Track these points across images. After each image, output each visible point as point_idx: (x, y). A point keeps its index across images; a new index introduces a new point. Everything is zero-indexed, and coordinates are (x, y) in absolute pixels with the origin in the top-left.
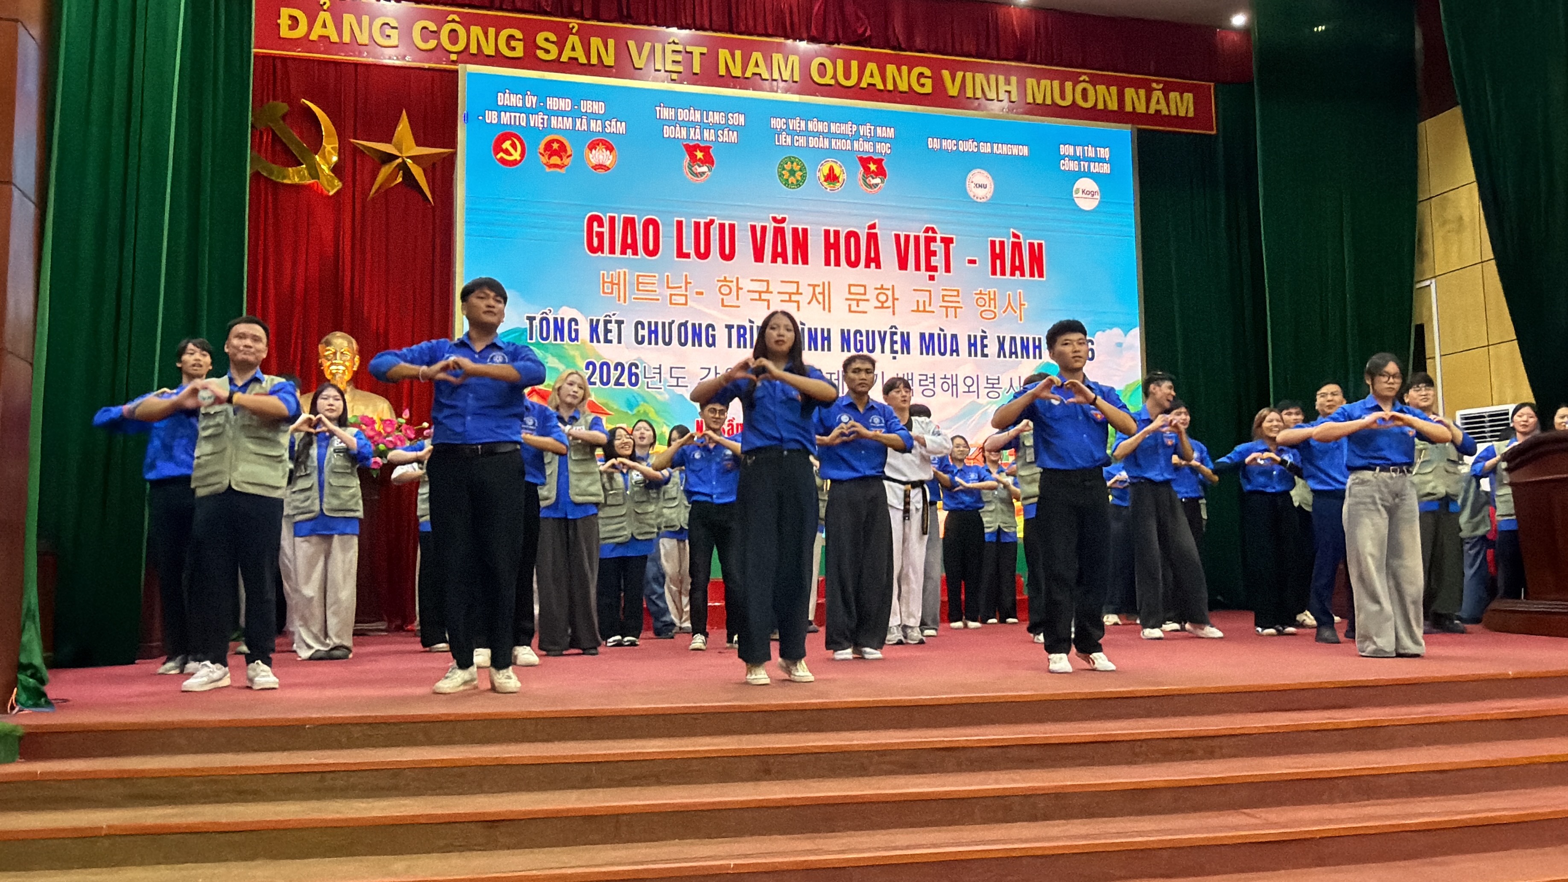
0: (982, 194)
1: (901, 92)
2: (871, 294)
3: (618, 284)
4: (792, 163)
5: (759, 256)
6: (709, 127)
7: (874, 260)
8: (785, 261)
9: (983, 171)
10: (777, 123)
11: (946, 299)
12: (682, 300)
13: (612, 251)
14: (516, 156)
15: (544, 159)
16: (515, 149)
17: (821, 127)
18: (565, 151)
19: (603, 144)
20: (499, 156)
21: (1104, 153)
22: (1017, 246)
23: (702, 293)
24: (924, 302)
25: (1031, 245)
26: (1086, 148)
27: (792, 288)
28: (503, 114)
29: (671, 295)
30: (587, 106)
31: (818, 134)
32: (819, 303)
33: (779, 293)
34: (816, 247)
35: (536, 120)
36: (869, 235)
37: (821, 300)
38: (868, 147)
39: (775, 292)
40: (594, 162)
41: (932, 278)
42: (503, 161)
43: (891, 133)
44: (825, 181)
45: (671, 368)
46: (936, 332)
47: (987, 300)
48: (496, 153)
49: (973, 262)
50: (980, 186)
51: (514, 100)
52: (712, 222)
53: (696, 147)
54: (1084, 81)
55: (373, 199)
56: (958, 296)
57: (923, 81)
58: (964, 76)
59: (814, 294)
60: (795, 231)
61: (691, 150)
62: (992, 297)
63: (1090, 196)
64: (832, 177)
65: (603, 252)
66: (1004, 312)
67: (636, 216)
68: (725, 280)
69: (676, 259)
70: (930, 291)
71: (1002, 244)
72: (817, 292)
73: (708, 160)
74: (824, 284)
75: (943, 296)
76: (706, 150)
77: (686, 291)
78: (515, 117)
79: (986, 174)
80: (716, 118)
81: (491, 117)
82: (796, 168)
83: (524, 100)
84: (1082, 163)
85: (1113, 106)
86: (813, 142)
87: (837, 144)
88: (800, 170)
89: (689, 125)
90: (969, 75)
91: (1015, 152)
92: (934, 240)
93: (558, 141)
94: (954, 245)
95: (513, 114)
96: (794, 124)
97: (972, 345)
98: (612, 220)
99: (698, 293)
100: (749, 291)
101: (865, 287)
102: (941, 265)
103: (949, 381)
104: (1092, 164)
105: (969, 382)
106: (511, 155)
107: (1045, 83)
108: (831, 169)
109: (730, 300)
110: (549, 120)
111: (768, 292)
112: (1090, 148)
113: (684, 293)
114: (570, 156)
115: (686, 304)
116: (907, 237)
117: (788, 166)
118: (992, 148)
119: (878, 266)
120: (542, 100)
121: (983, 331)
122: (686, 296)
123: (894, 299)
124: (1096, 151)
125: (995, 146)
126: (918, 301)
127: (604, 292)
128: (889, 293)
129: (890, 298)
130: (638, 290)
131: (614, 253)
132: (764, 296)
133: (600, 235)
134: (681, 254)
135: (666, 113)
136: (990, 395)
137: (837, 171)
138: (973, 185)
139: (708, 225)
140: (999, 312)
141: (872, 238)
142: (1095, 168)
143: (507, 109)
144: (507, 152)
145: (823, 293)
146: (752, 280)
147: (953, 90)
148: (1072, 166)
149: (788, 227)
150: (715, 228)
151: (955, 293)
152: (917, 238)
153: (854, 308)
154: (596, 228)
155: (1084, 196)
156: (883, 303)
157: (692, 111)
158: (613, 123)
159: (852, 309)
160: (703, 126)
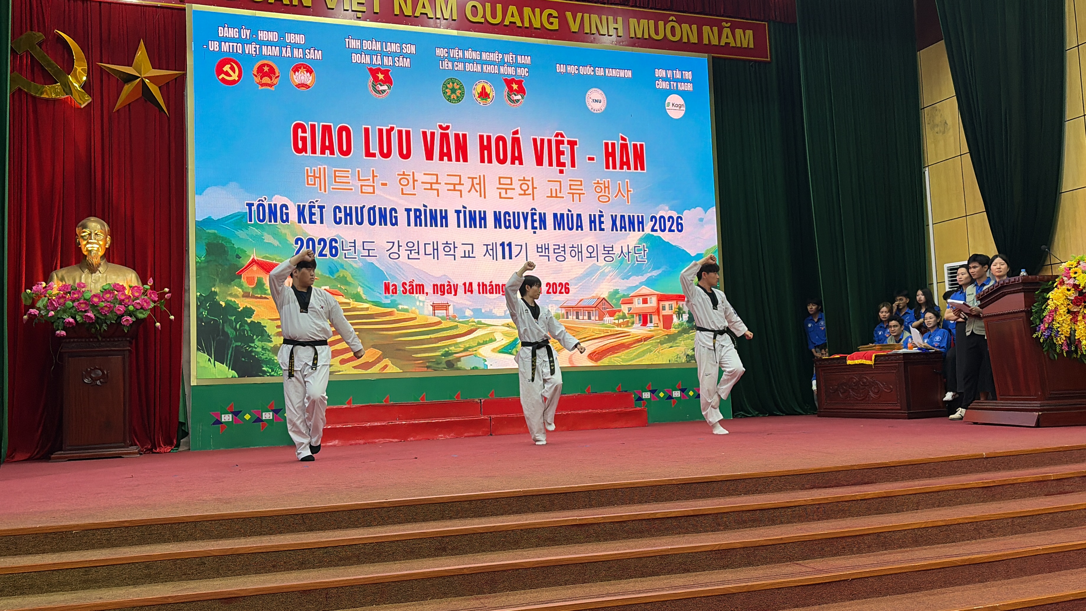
0: (598, 107)
1: (535, 28)
2: (516, 185)
3: (320, 177)
4: (453, 83)
5: (429, 156)
6: (388, 54)
7: (518, 158)
8: (450, 159)
9: (599, 90)
10: (440, 52)
11: (572, 187)
12: (371, 190)
13: (314, 151)
14: (235, 77)
15: (257, 80)
16: (234, 71)
17: (475, 55)
18: (274, 73)
19: (304, 68)
20: (220, 77)
21: (688, 75)
22: (624, 147)
23: (386, 184)
24: (556, 190)
25: (635, 146)
26: (675, 72)
27: (456, 180)
28: (223, 43)
29: (362, 186)
30: (291, 38)
31: (473, 61)
32: (477, 192)
33: (446, 184)
34: (473, 149)
35: (250, 49)
36: (513, 138)
37: (478, 190)
38: (511, 71)
39: (443, 183)
40: (297, 82)
41: (561, 172)
42: (223, 80)
43: (528, 60)
44: (479, 97)
45: (363, 242)
46: (565, 212)
47: (603, 188)
48: (218, 75)
49: (590, 159)
50: (596, 101)
51: (232, 33)
52: (392, 129)
53: (378, 70)
54: (672, 21)
55: (118, 111)
56: (581, 185)
57: (552, 20)
58: (583, 16)
59: (473, 185)
60: (457, 136)
61: (374, 72)
62: (607, 185)
63: (678, 108)
64: (484, 94)
65: (306, 153)
66: (616, 197)
67: (332, 124)
68: (404, 174)
69: (364, 158)
70: (560, 182)
71: (613, 145)
72: (475, 184)
73: (388, 80)
74: (480, 176)
75: (570, 185)
76: (386, 73)
77: (374, 183)
78: (233, 45)
79: (600, 92)
80: (394, 48)
81: (214, 46)
82: (457, 87)
83: (240, 33)
84: (672, 83)
85: (694, 39)
86: (469, 67)
87: (488, 69)
88: (460, 89)
89: (372, 53)
90: (587, 16)
91: (622, 75)
92: (562, 142)
93: (268, 65)
94: (578, 146)
95: (231, 44)
96: (456, 53)
97: (592, 222)
98: (313, 127)
99: (383, 184)
100: (422, 183)
101: (511, 178)
102: (568, 163)
103: (576, 249)
104: (679, 84)
105: (590, 249)
106: (230, 76)
107: (644, 22)
108: (483, 88)
109: (408, 190)
110: (261, 48)
111: (437, 183)
112: (677, 72)
113: (372, 184)
114: (278, 76)
115: (374, 193)
116: (542, 141)
117: (450, 86)
118: (605, 72)
119: (521, 163)
120: (254, 34)
121: (601, 212)
122: (374, 186)
123: (533, 188)
124: (682, 74)
125: (607, 70)
126: (551, 189)
127: (308, 184)
128: (530, 183)
129: (531, 187)
130: (335, 182)
131: (315, 153)
132: (435, 186)
133: (304, 139)
134: (369, 154)
135: (354, 44)
136: (606, 259)
137: (488, 90)
138: (591, 100)
139: (389, 131)
140: (612, 196)
141: (516, 141)
142: (682, 87)
143: (226, 40)
144: (227, 74)
145: (480, 184)
146: (425, 174)
147: (574, 27)
148: (663, 85)
149: (451, 133)
150: (395, 133)
151: (579, 183)
152: (550, 141)
153: (503, 195)
154: (300, 134)
155: (674, 108)
156: (525, 191)
157: (374, 42)
158: (312, 51)
159: (502, 196)
160: (383, 54)
